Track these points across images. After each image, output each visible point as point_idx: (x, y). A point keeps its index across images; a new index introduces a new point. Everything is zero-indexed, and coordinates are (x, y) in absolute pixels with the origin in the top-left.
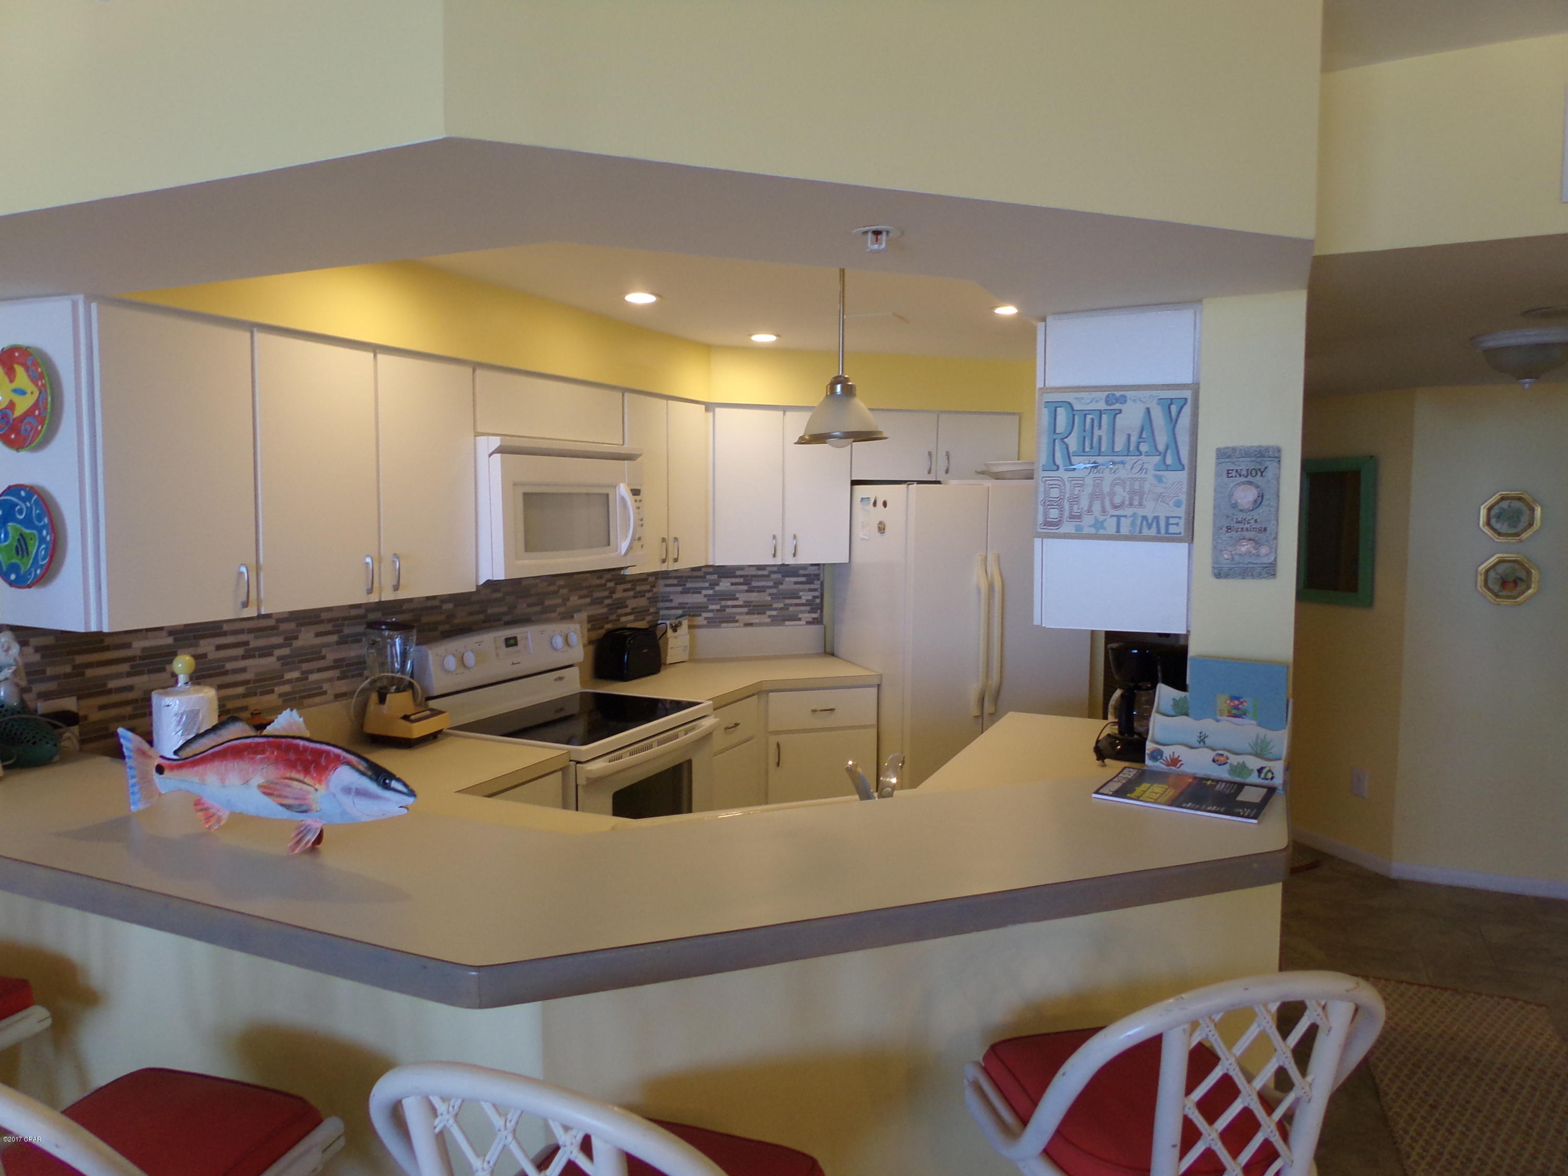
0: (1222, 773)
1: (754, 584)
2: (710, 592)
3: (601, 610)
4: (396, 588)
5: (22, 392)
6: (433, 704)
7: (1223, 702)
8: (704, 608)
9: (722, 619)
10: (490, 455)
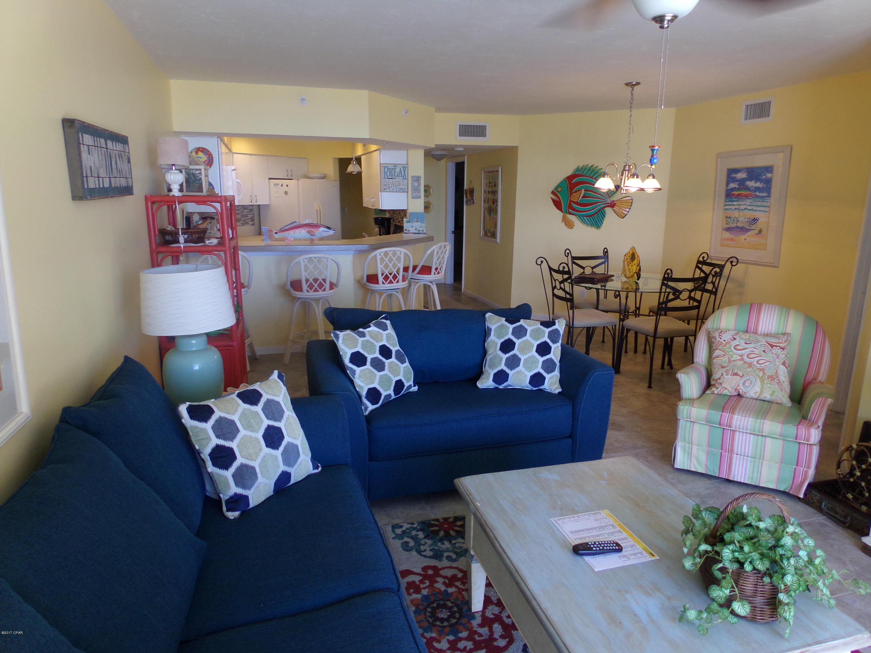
7: (415, 220)
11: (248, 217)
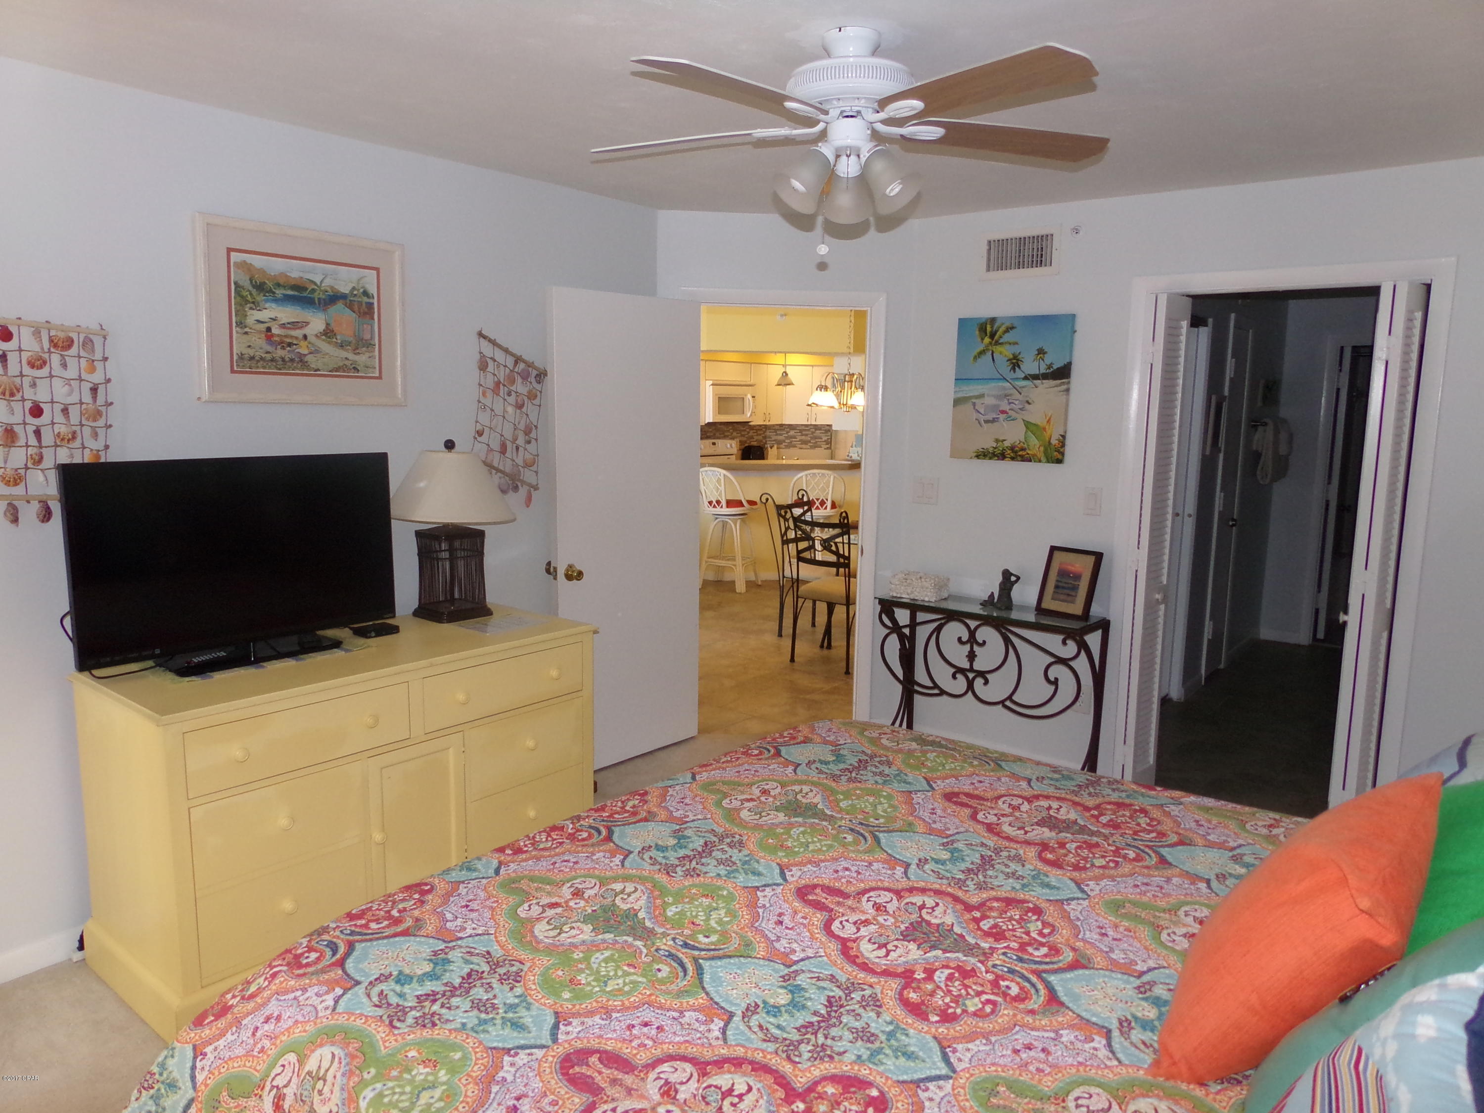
1: (804, 432)
2: (786, 435)
3: (745, 439)
8: (784, 441)
9: (790, 446)
10: (709, 386)
11: (822, 439)
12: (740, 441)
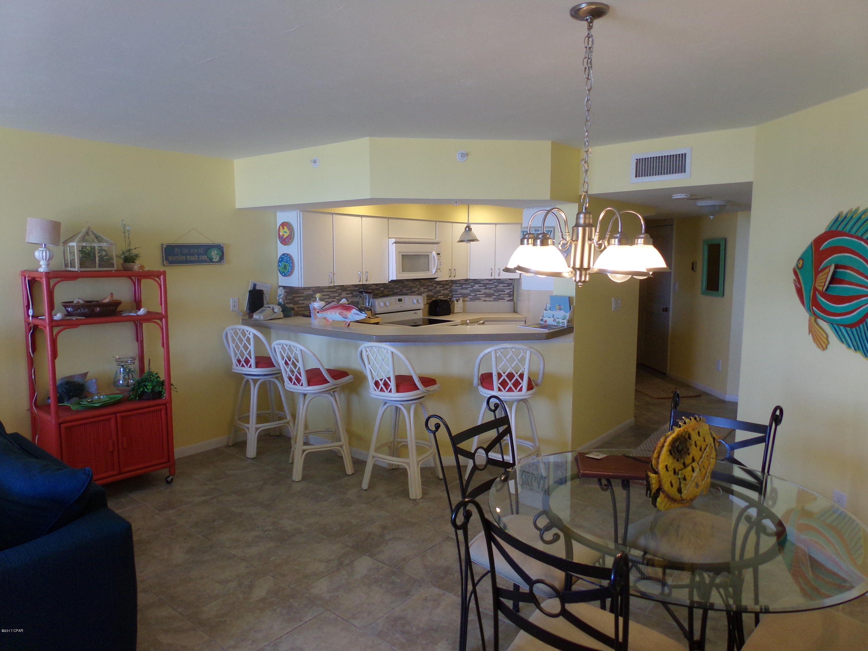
0: (555, 323)
1: (487, 286)
2: (471, 289)
3: (432, 294)
4: (367, 281)
5: (286, 232)
6: (376, 316)
7: (557, 307)
8: (469, 295)
10: (392, 244)
11: (505, 292)
12: (427, 296)
